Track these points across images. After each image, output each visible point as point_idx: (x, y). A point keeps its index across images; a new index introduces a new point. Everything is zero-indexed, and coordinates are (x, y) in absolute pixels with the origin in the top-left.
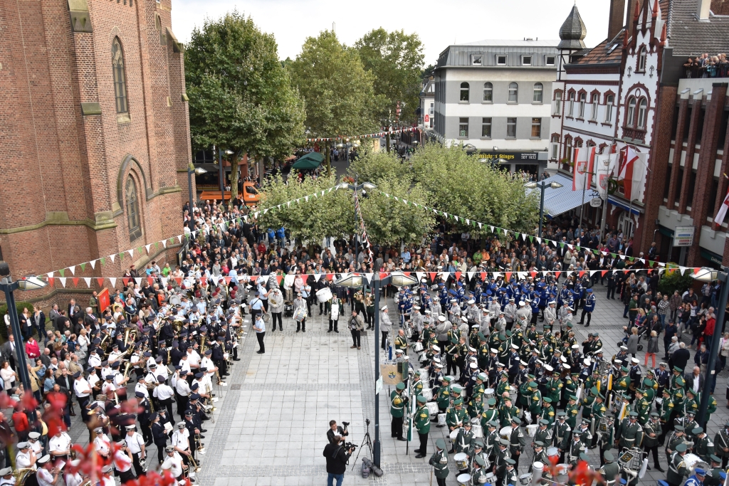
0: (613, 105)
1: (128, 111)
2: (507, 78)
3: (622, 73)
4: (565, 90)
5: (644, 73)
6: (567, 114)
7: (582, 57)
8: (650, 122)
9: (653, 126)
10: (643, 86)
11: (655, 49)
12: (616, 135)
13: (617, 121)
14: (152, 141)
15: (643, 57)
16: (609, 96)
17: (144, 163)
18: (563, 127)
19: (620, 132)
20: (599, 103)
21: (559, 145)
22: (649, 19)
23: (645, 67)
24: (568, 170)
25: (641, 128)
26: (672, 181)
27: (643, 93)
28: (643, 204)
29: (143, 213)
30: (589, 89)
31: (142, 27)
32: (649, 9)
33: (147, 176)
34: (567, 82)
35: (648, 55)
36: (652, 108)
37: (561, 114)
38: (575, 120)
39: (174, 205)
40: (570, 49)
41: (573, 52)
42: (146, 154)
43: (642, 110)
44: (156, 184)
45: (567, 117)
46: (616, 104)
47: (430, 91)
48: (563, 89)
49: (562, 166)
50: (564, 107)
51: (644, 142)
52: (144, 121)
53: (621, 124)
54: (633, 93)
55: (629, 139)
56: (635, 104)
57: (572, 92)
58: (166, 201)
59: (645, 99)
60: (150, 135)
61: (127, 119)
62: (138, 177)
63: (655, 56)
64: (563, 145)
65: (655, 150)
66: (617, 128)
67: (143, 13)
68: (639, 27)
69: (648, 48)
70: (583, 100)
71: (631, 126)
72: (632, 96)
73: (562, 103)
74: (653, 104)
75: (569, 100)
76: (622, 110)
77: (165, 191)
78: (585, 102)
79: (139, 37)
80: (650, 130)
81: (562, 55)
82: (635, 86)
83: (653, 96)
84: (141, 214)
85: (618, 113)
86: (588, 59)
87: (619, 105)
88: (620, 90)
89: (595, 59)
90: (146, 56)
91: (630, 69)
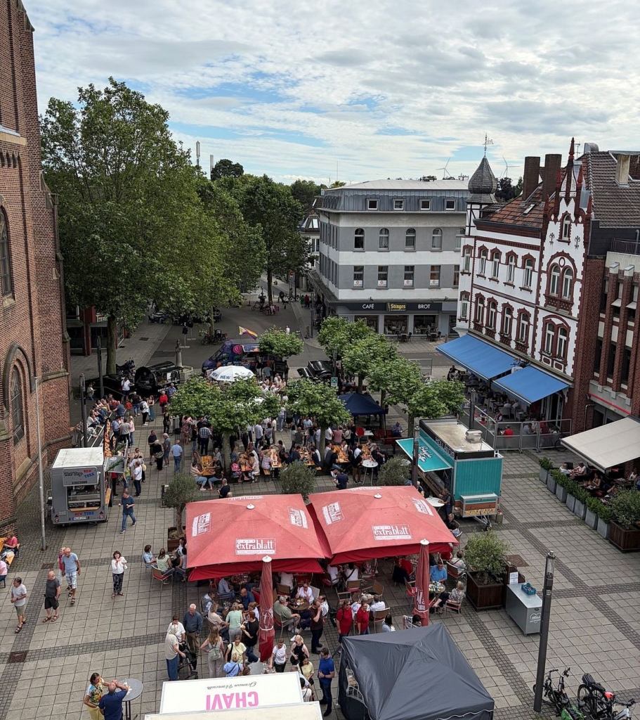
0: (533, 270)
1: (12, 291)
2: (405, 224)
3: (543, 239)
4: (475, 247)
5: (569, 242)
6: (477, 271)
7: (494, 213)
8: (577, 294)
9: (580, 299)
10: (567, 256)
11: (580, 219)
12: (538, 302)
13: (539, 288)
14: (36, 321)
15: (566, 225)
16: (528, 260)
17: (28, 349)
18: (473, 286)
19: (542, 301)
20: (516, 266)
21: (469, 303)
22: (573, 188)
23: (569, 237)
24: (481, 331)
25: (566, 298)
26: (603, 356)
27: (568, 263)
28: (572, 379)
29: (26, 408)
30: (504, 249)
31: (26, 189)
32: (573, 178)
33: (31, 362)
34: (477, 238)
35: (573, 225)
36: (579, 280)
37: (471, 271)
38: (487, 279)
39: (59, 392)
40: (481, 204)
41: (483, 206)
42: (30, 337)
43: (567, 280)
44: (39, 369)
45: (478, 276)
46: (537, 268)
47: (311, 227)
48: (473, 245)
49: (472, 326)
50: (474, 264)
51: (571, 314)
52: (27, 299)
53: (543, 291)
54: (556, 260)
55: (554, 309)
56: (559, 273)
57: (483, 250)
58: (50, 389)
59: (570, 269)
60: (34, 314)
61: (12, 301)
62: (22, 368)
63: (581, 227)
64: (473, 305)
65: (583, 324)
66: (538, 295)
67: (26, 173)
68: (562, 194)
69: (573, 218)
70: (498, 260)
71: (555, 295)
72: (554, 264)
73: (471, 260)
74: (580, 276)
75: (479, 257)
76: (544, 276)
77: (49, 377)
78: (500, 262)
79: (23, 201)
80: (577, 302)
81: (471, 210)
82: (558, 254)
83: (580, 268)
84: (24, 410)
85: (540, 280)
86: (501, 216)
87: (540, 272)
88: (542, 257)
89: (510, 217)
90: (30, 223)
91: (552, 235)
